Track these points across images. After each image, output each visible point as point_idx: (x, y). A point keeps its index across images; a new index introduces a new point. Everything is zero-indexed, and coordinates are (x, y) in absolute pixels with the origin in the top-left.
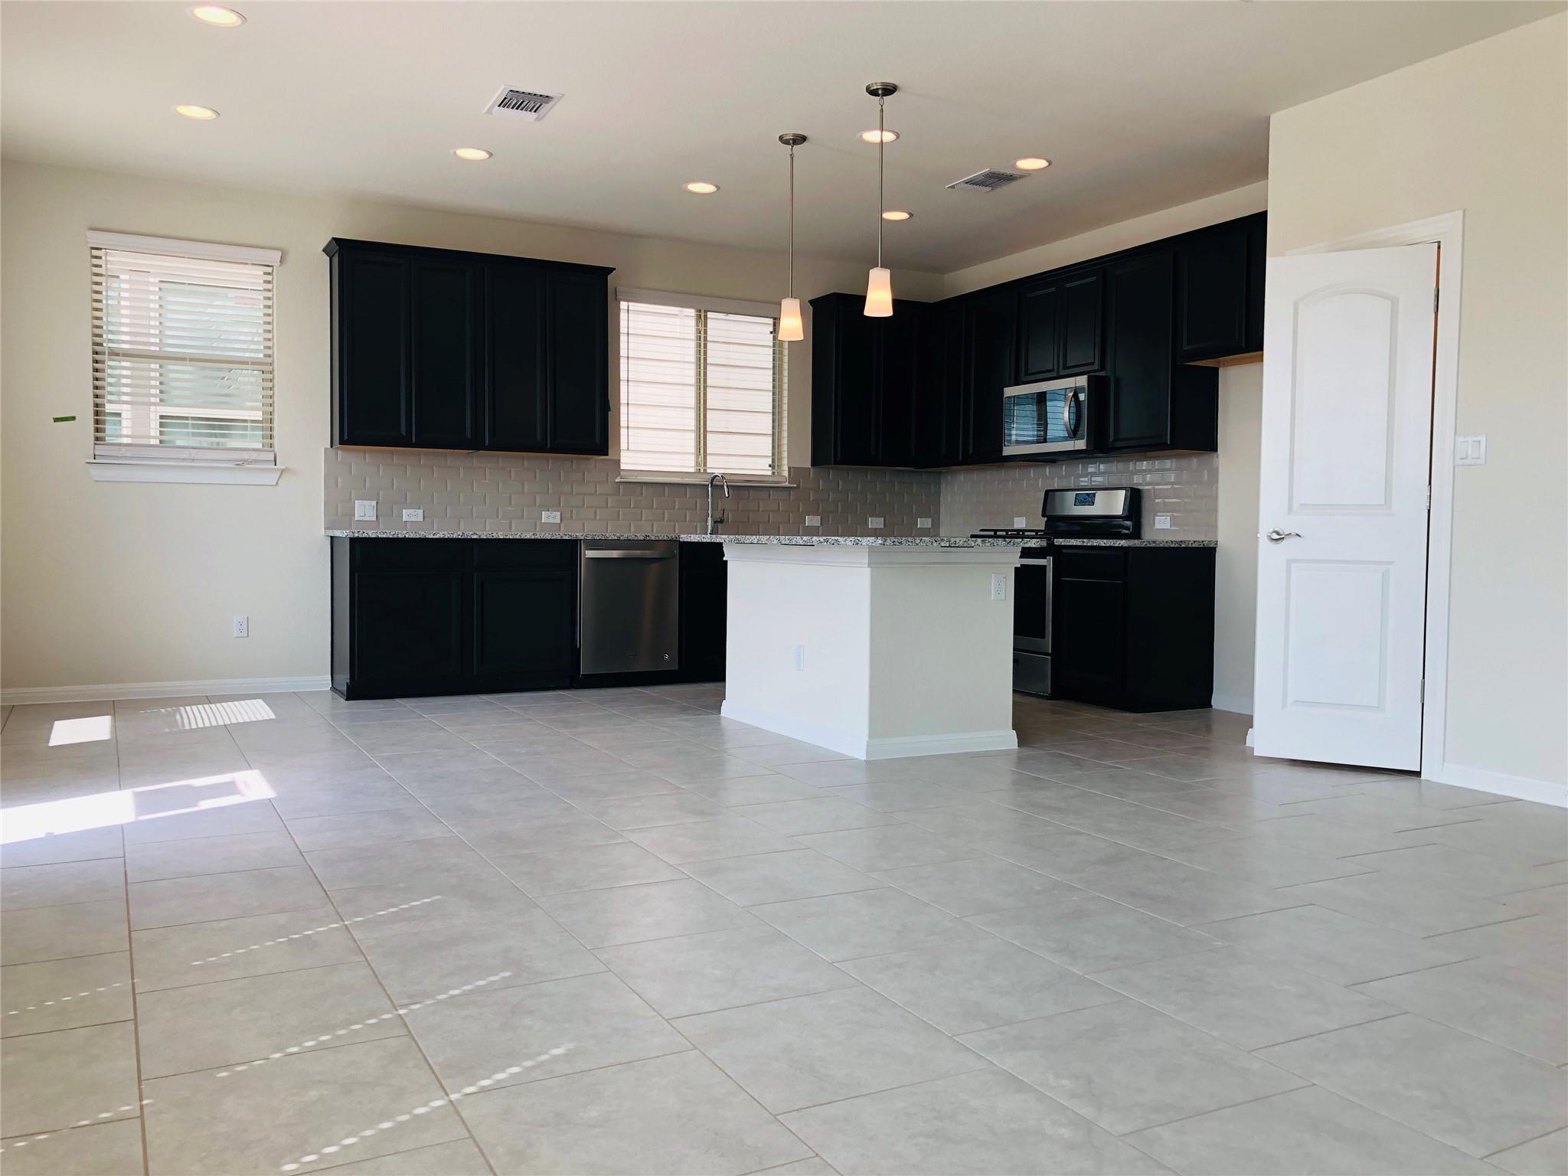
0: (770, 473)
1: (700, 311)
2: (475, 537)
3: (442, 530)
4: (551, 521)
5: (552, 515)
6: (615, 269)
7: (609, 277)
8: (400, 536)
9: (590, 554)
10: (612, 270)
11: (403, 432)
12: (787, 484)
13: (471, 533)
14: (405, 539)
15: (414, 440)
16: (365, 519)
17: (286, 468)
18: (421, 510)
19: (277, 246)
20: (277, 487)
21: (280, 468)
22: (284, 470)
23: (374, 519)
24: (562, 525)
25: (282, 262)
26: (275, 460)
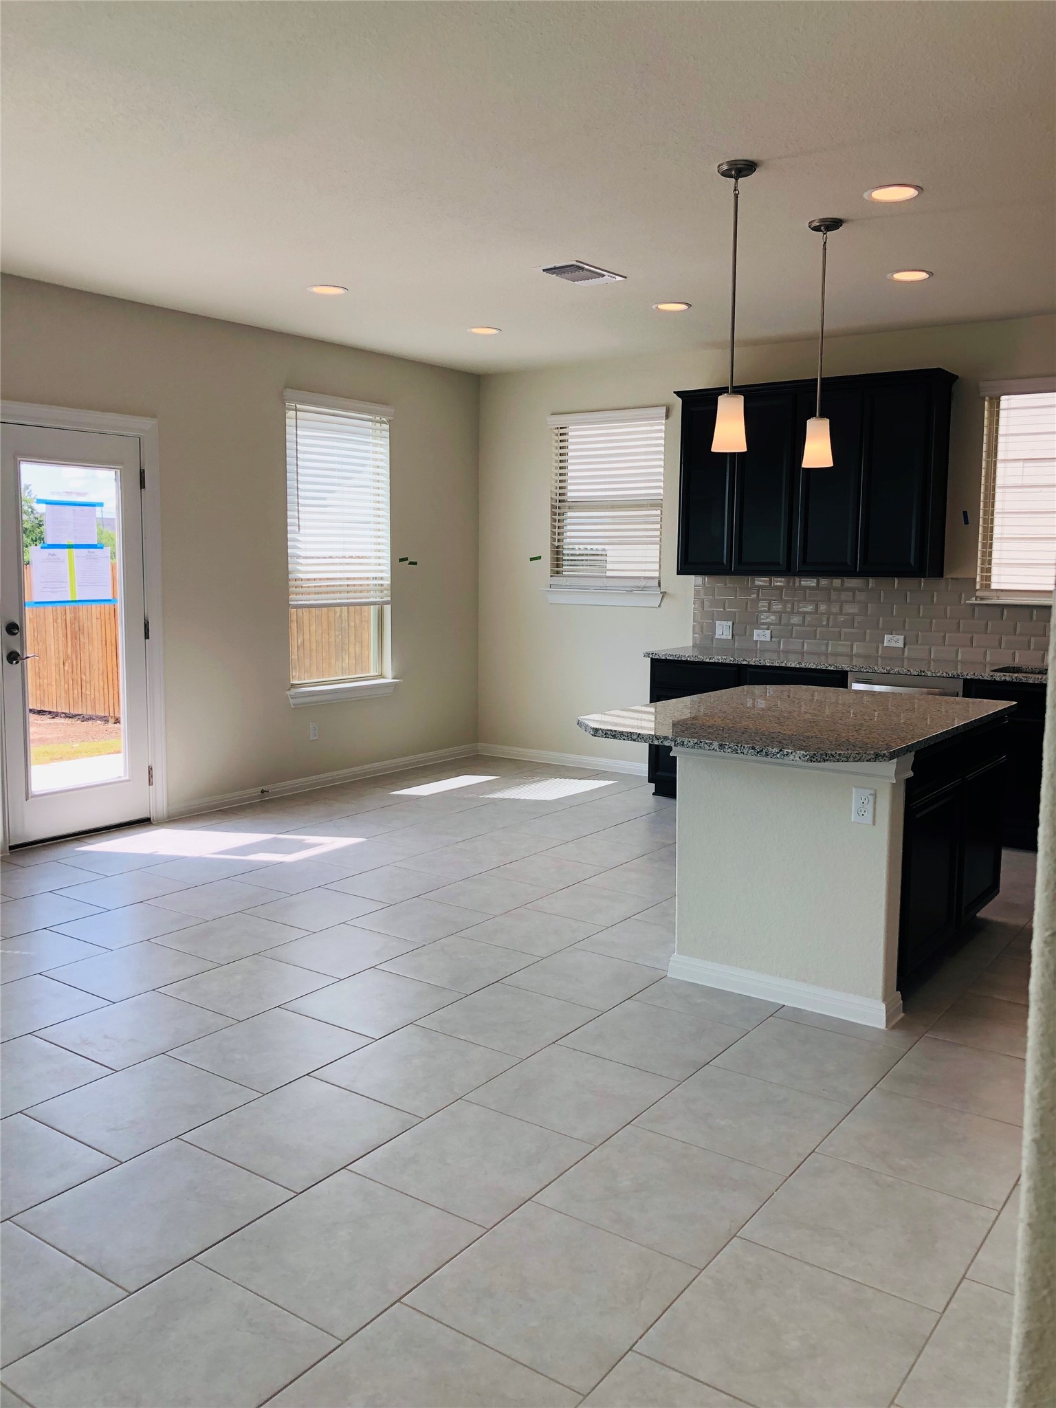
5: (895, 639)
16: (723, 637)
17: (665, 592)
18: (770, 631)
19: (663, 402)
20: (659, 609)
21: (661, 593)
22: (664, 594)
23: (730, 637)
24: (906, 650)
25: (667, 417)
26: (660, 586)
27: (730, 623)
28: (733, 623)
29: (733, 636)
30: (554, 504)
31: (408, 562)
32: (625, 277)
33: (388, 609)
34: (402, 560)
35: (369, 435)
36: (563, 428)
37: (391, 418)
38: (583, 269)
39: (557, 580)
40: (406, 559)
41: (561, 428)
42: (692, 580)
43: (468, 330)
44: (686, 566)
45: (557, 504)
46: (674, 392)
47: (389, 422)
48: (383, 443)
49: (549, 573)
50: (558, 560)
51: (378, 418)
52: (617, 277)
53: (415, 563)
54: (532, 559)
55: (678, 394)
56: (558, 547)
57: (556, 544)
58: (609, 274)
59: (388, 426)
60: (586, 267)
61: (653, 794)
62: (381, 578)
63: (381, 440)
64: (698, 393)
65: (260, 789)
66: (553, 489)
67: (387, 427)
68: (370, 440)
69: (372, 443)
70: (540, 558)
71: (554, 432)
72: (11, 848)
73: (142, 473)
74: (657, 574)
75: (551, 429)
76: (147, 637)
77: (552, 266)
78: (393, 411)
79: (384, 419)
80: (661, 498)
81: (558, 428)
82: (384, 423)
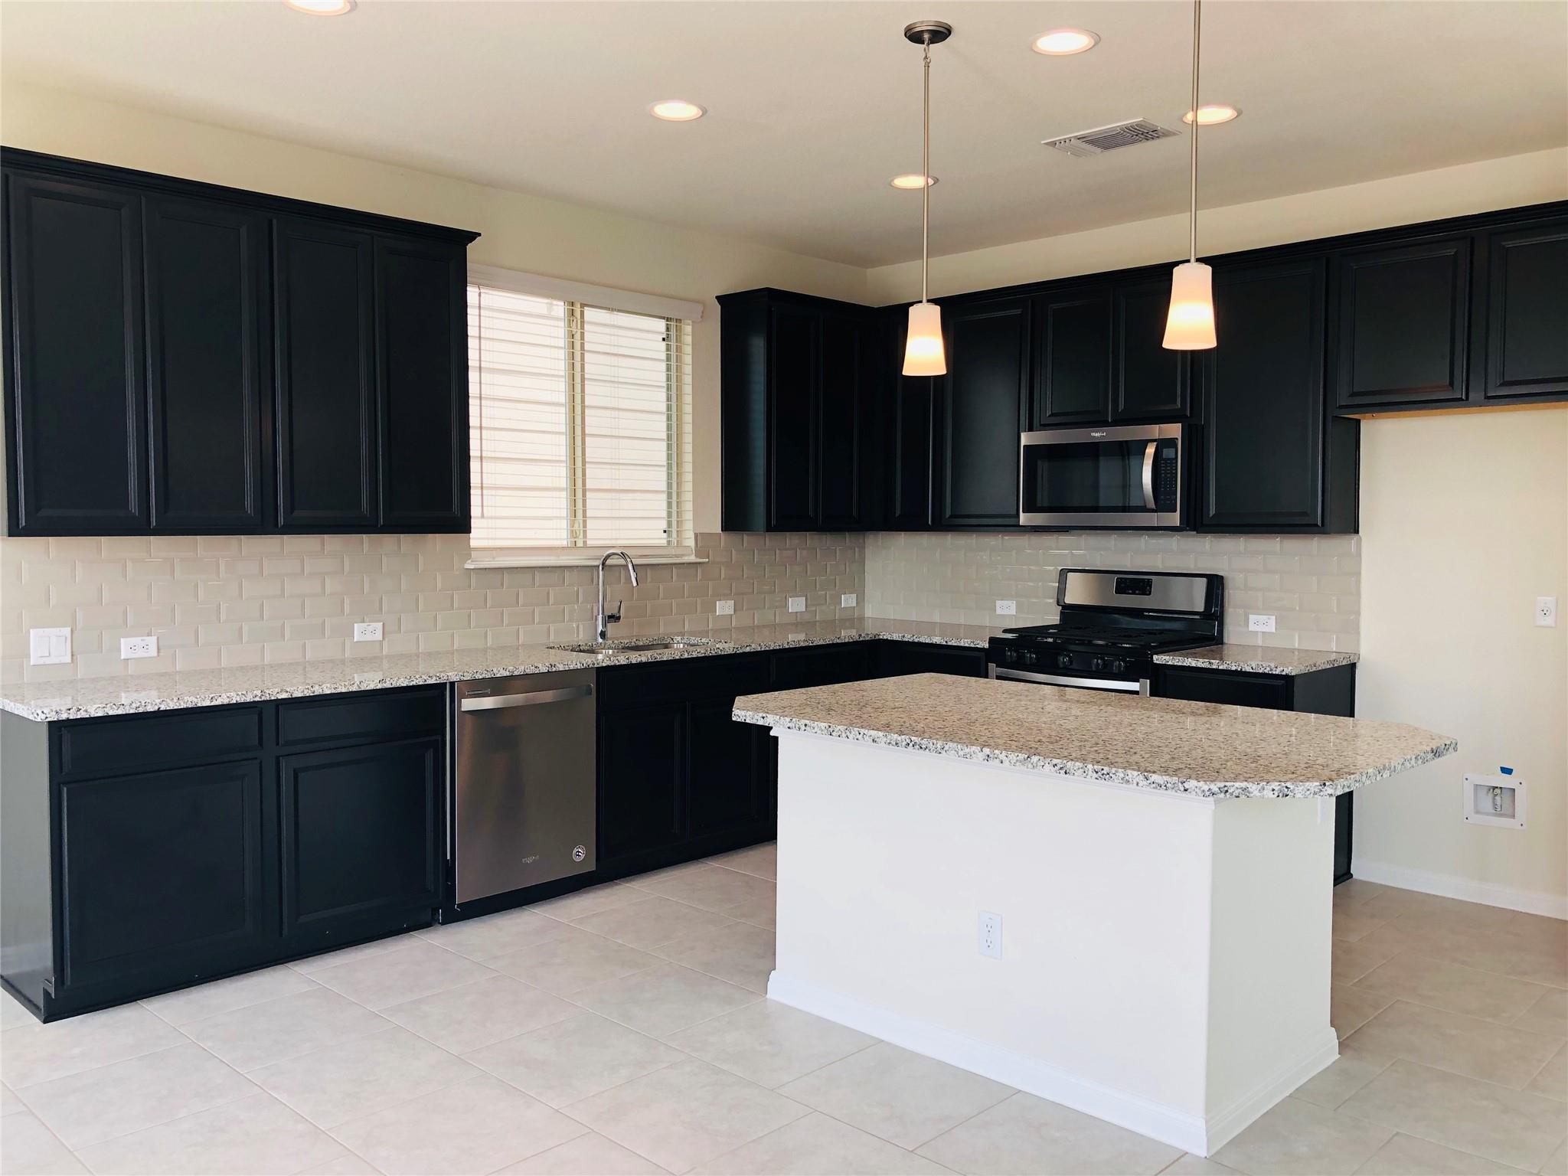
0: (664, 542)
1: (573, 304)
2: (284, 696)
3: (226, 691)
4: (369, 637)
5: (371, 628)
6: (480, 235)
7: (469, 246)
8: (150, 709)
9: (468, 704)
10: (472, 236)
11: (133, 506)
12: (692, 558)
13: (276, 690)
14: (159, 714)
15: (154, 523)
16: (49, 661)
18: (154, 638)
23: (68, 659)
24: (385, 644)
28: (72, 631)
29: (73, 656)
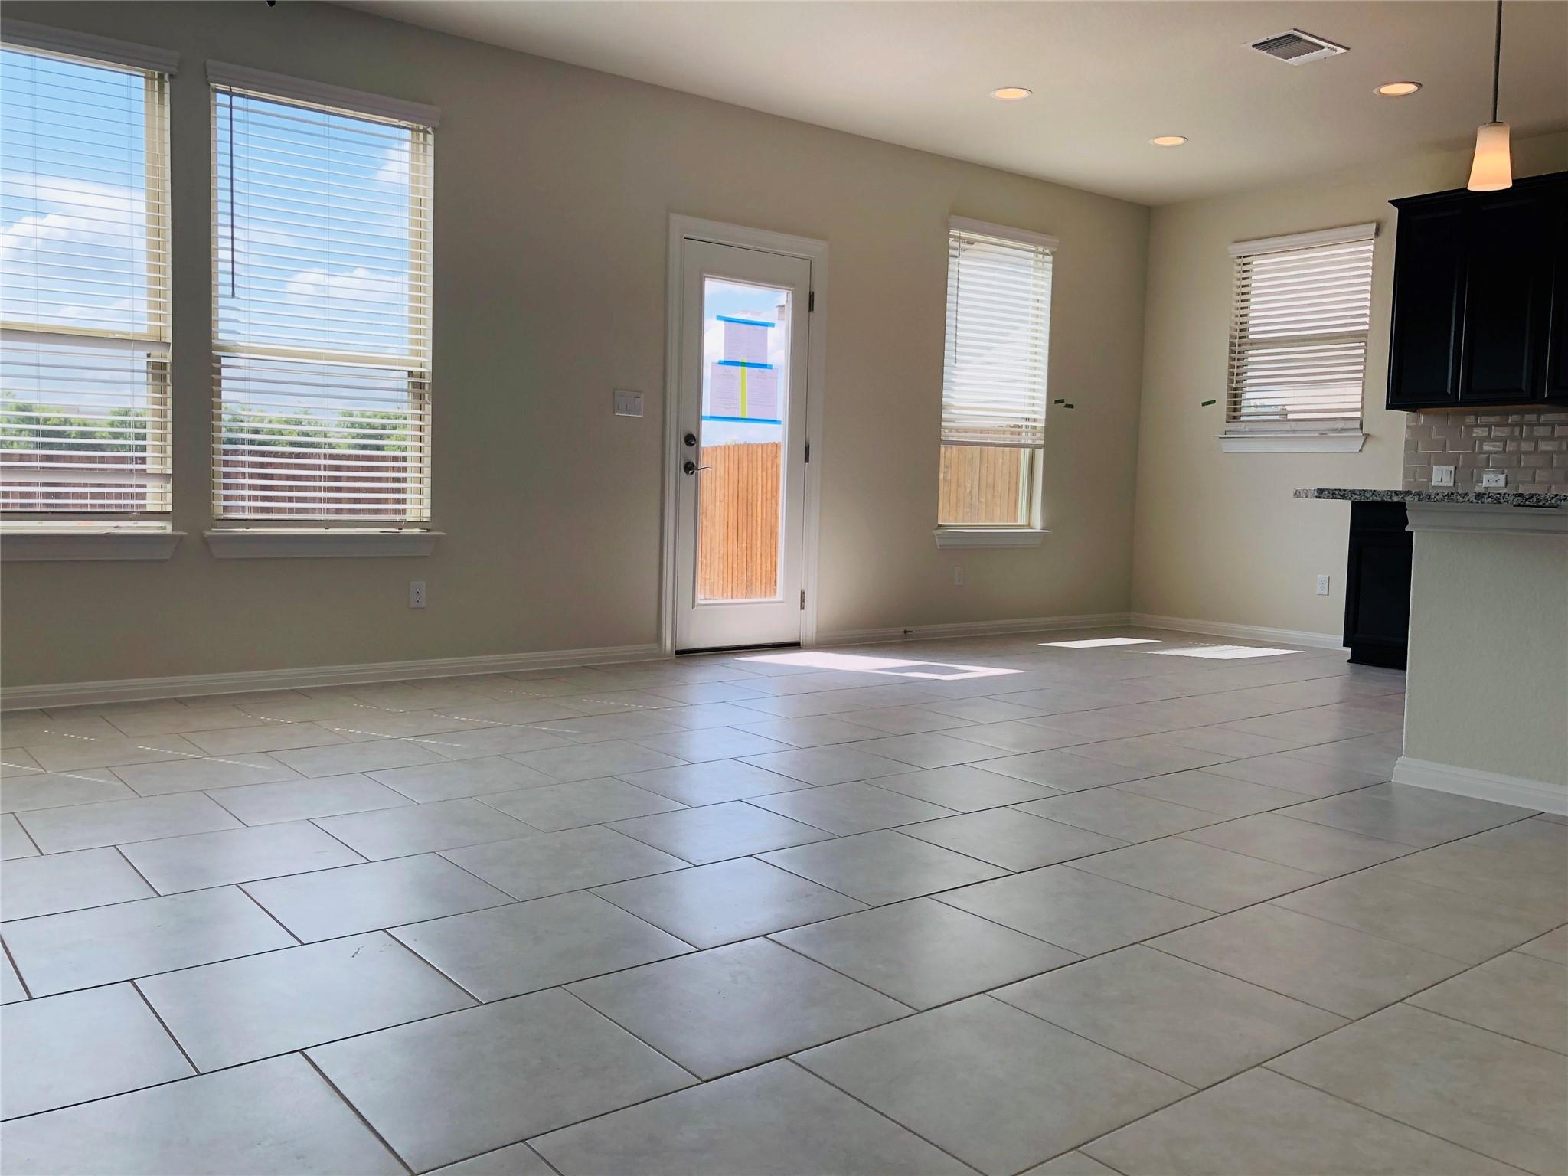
16: (1441, 484)
17: (1369, 435)
18: (1504, 476)
19: (1374, 218)
20: (1360, 453)
21: (1363, 435)
22: (1367, 436)
23: (1452, 484)
25: (1377, 234)
26: (1362, 428)
27: (1452, 468)
28: (1456, 468)
29: (1455, 482)
30: (1232, 341)
31: (1064, 404)
32: (1348, 49)
33: (1040, 454)
34: (1057, 402)
35: (1030, 266)
36: (1247, 256)
37: (1055, 250)
38: (1300, 39)
39: (1232, 426)
40: (1062, 401)
41: (1244, 257)
42: (1402, 416)
43: (1151, 142)
44: (1395, 401)
45: (1237, 341)
46: (1389, 201)
47: (1052, 254)
48: (1044, 276)
49: (1224, 418)
50: (1235, 403)
51: (1041, 249)
52: (1339, 49)
53: (1071, 406)
54: (1204, 404)
55: (1394, 202)
56: (1236, 389)
57: (1234, 385)
58: (1330, 45)
59: (1051, 258)
60: (1305, 37)
61: (1349, 661)
62: (1035, 420)
63: (1043, 273)
64: (1422, 199)
65: (902, 630)
66: (1233, 325)
67: (1049, 259)
68: (1031, 272)
69: (1034, 276)
70: (1214, 402)
71: (1236, 262)
72: (677, 652)
73: (811, 296)
74: (1358, 414)
75: (1233, 259)
76: (807, 460)
77: (1264, 39)
78: (1058, 241)
79: (1047, 251)
80: (1366, 327)
81: (1240, 257)
82: (1047, 254)
